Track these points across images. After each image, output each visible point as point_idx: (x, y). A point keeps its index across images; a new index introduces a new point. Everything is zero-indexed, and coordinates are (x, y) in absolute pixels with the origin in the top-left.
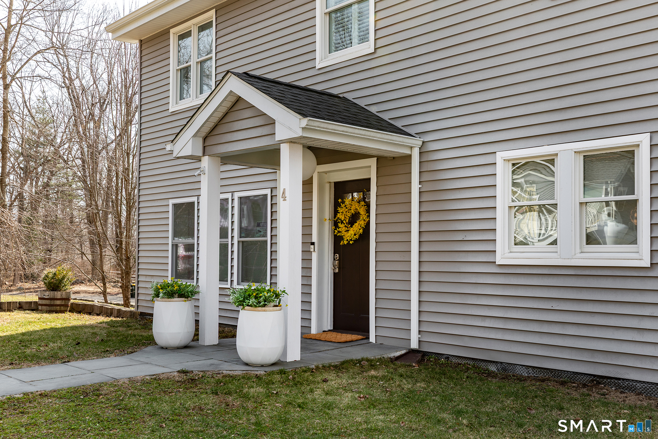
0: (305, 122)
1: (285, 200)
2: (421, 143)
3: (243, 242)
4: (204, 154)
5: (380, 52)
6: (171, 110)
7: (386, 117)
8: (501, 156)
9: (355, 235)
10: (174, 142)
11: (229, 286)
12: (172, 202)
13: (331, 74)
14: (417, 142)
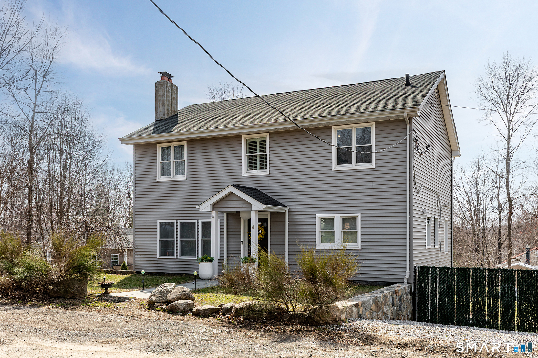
0: (265, 206)
1: (253, 229)
2: (289, 209)
3: (203, 240)
4: (213, 210)
5: (271, 175)
6: (157, 180)
7: (280, 201)
8: (317, 216)
9: (260, 238)
10: (200, 205)
11: (196, 258)
12: (158, 222)
13: (249, 179)
14: (287, 208)
